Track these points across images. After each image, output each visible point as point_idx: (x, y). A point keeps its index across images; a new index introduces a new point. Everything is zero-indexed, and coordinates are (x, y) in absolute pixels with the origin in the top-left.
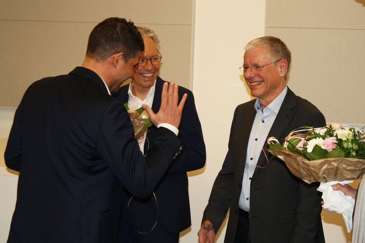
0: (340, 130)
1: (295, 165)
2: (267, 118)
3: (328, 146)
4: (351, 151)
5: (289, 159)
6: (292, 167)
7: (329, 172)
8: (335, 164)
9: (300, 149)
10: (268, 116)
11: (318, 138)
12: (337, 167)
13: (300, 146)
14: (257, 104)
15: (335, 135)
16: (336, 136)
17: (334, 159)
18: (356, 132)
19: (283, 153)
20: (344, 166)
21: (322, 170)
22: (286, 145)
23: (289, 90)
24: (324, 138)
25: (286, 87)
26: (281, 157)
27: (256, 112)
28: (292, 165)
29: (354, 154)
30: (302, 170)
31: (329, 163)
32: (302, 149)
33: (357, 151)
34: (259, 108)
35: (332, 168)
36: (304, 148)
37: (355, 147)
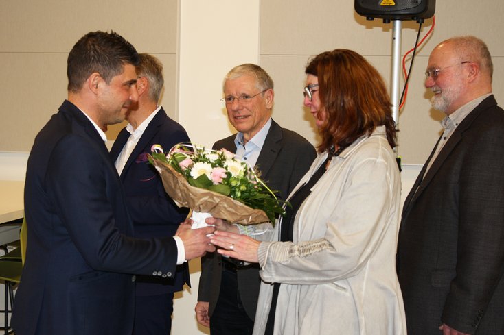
0: (232, 161)
1: (172, 183)
2: (249, 154)
3: (214, 176)
4: (237, 190)
5: (167, 174)
6: (168, 185)
7: (206, 205)
8: (217, 200)
9: (183, 168)
10: (251, 152)
11: (206, 163)
12: (218, 204)
13: (184, 164)
14: (237, 139)
15: (225, 166)
16: (226, 168)
17: (218, 195)
18: (248, 168)
19: (164, 166)
20: (226, 206)
21: (201, 200)
22: (169, 156)
23: (273, 122)
24: (213, 166)
25: (270, 119)
26: (158, 169)
27: (236, 149)
28: (168, 182)
29: (239, 194)
30: (178, 191)
31: (212, 196)
32: (186, 169)
33: (242, 192)
34: (240, 144)
35: (212, 203)
36: (188, 168)
37: (243, 188)
